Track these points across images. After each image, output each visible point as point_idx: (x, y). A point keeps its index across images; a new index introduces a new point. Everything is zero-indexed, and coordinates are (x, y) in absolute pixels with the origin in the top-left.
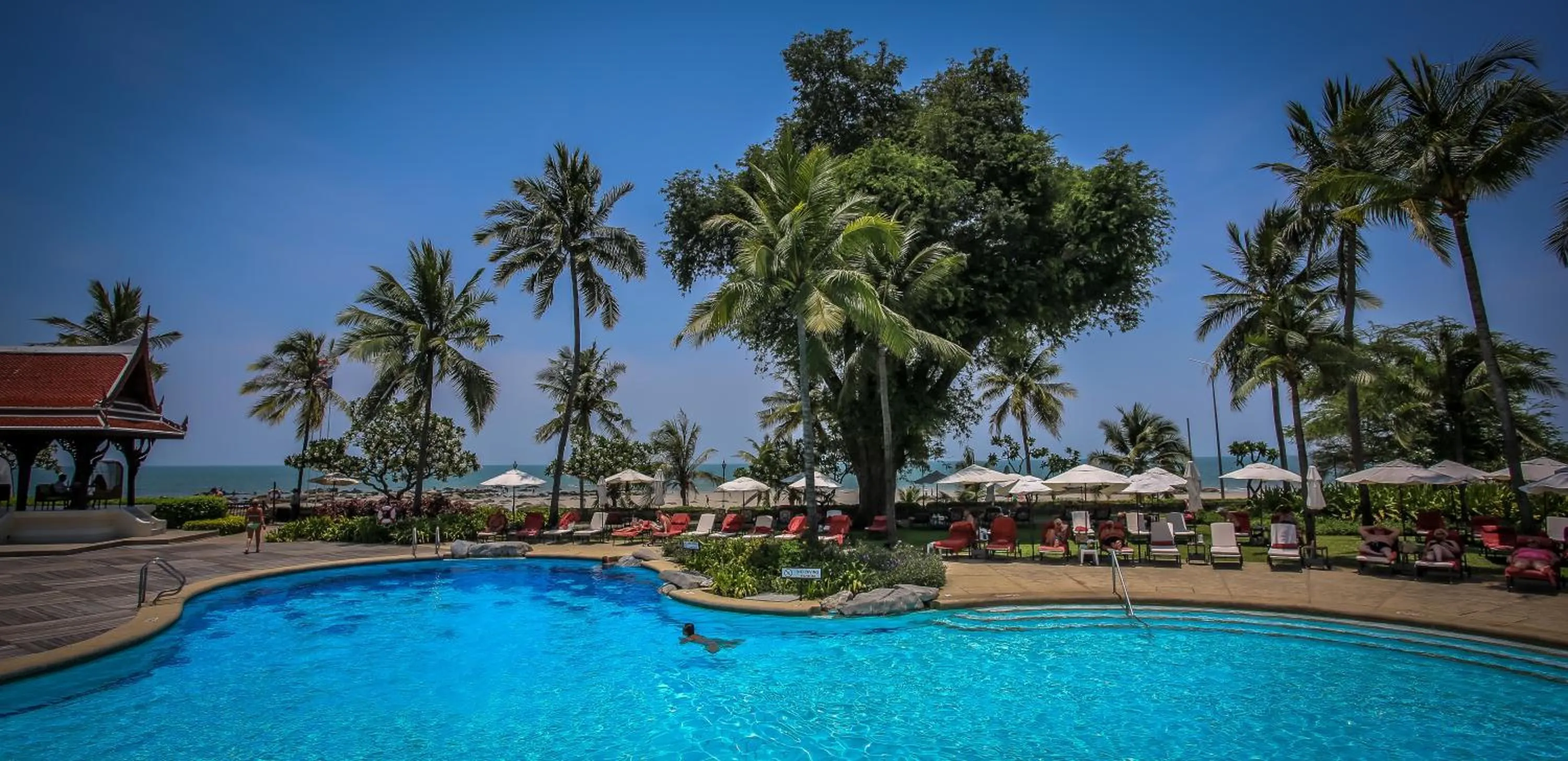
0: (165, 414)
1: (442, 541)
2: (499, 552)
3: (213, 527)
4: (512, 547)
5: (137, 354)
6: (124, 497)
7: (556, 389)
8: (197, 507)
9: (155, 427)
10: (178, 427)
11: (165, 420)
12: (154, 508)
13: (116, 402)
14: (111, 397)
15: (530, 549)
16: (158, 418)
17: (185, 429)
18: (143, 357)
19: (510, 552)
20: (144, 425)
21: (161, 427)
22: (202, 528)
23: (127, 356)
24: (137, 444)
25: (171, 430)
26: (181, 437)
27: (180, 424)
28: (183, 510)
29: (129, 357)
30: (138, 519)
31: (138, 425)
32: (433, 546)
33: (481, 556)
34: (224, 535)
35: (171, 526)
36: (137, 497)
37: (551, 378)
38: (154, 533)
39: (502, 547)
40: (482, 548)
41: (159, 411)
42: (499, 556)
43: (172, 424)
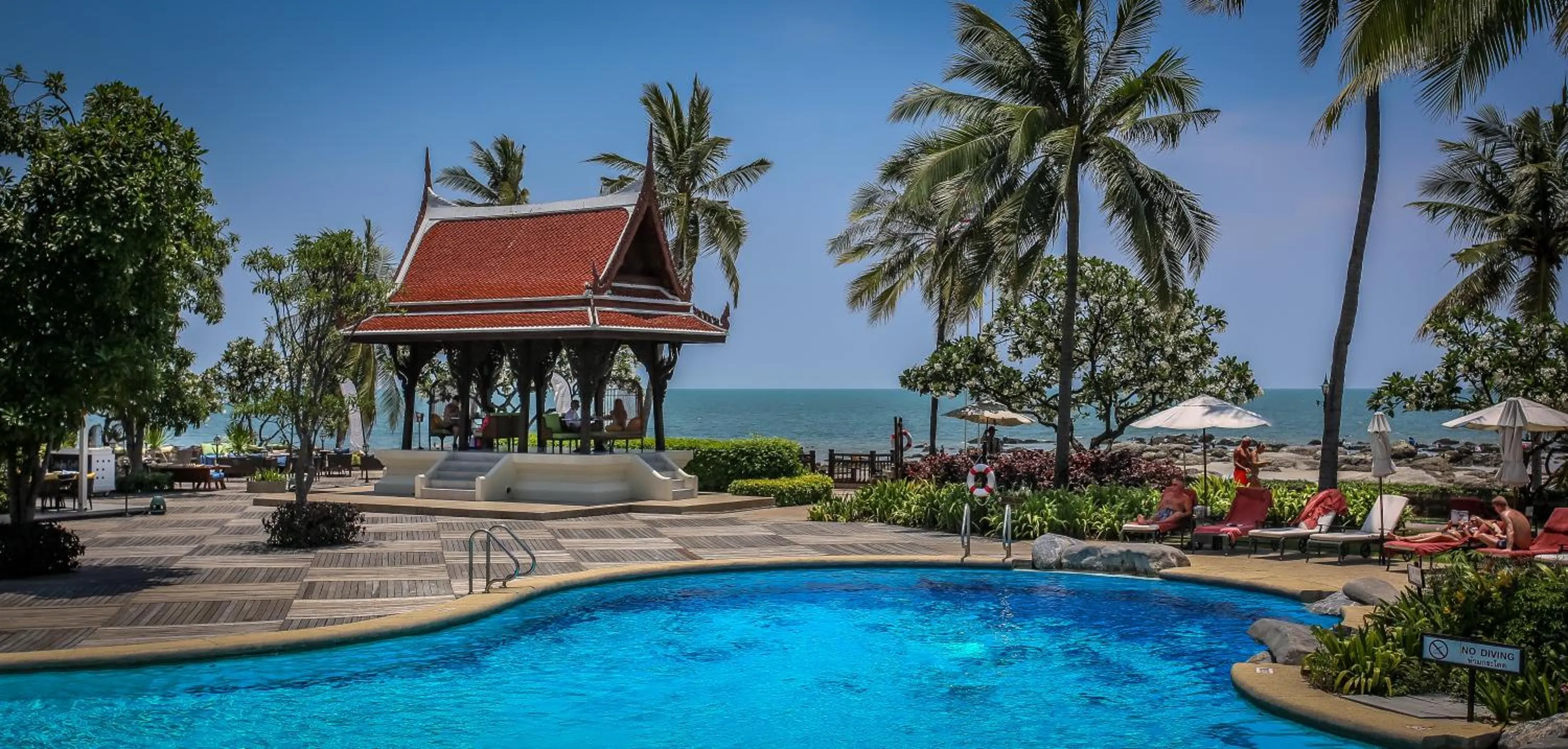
0: (696, 301)
1: (973, 531)
2: (1117, 562)
3: (766, 492)
4: (1140, 555)
5: (639, 205)
6: (650, 438)
7: (1464, 212)
8: (751, 455)
9: (681, 323)
10: (716, 323)
11: (697, 312)
12: (689, 456)
13: (614, 284)
14: (605, 278)
15: (1182, 562)
16: (686, 309)
17: (726, 326)
18: (649, 209)
19: (1138, 564)
20: (659, 320)
21: (691, 323)
22: (752, 492)
23: (627, 208)
24: (665, 352)
25: (705, 328)
26: (721, 339)
27: (719, 317)
28: (734, 461)
29: (631, 210)
30: (655, 472)
31: (649, 321)
32: (956, 540)
33: (1083, 568)
34: (783, 505)
35: (704, 487)
36: (668, 438)
37: (1461, 187)
38: (676, 497)
39: (1122, 553)
40: (1086, 552)
41: (687, 298)
42: (1116, 570)
43: (706, 316)
